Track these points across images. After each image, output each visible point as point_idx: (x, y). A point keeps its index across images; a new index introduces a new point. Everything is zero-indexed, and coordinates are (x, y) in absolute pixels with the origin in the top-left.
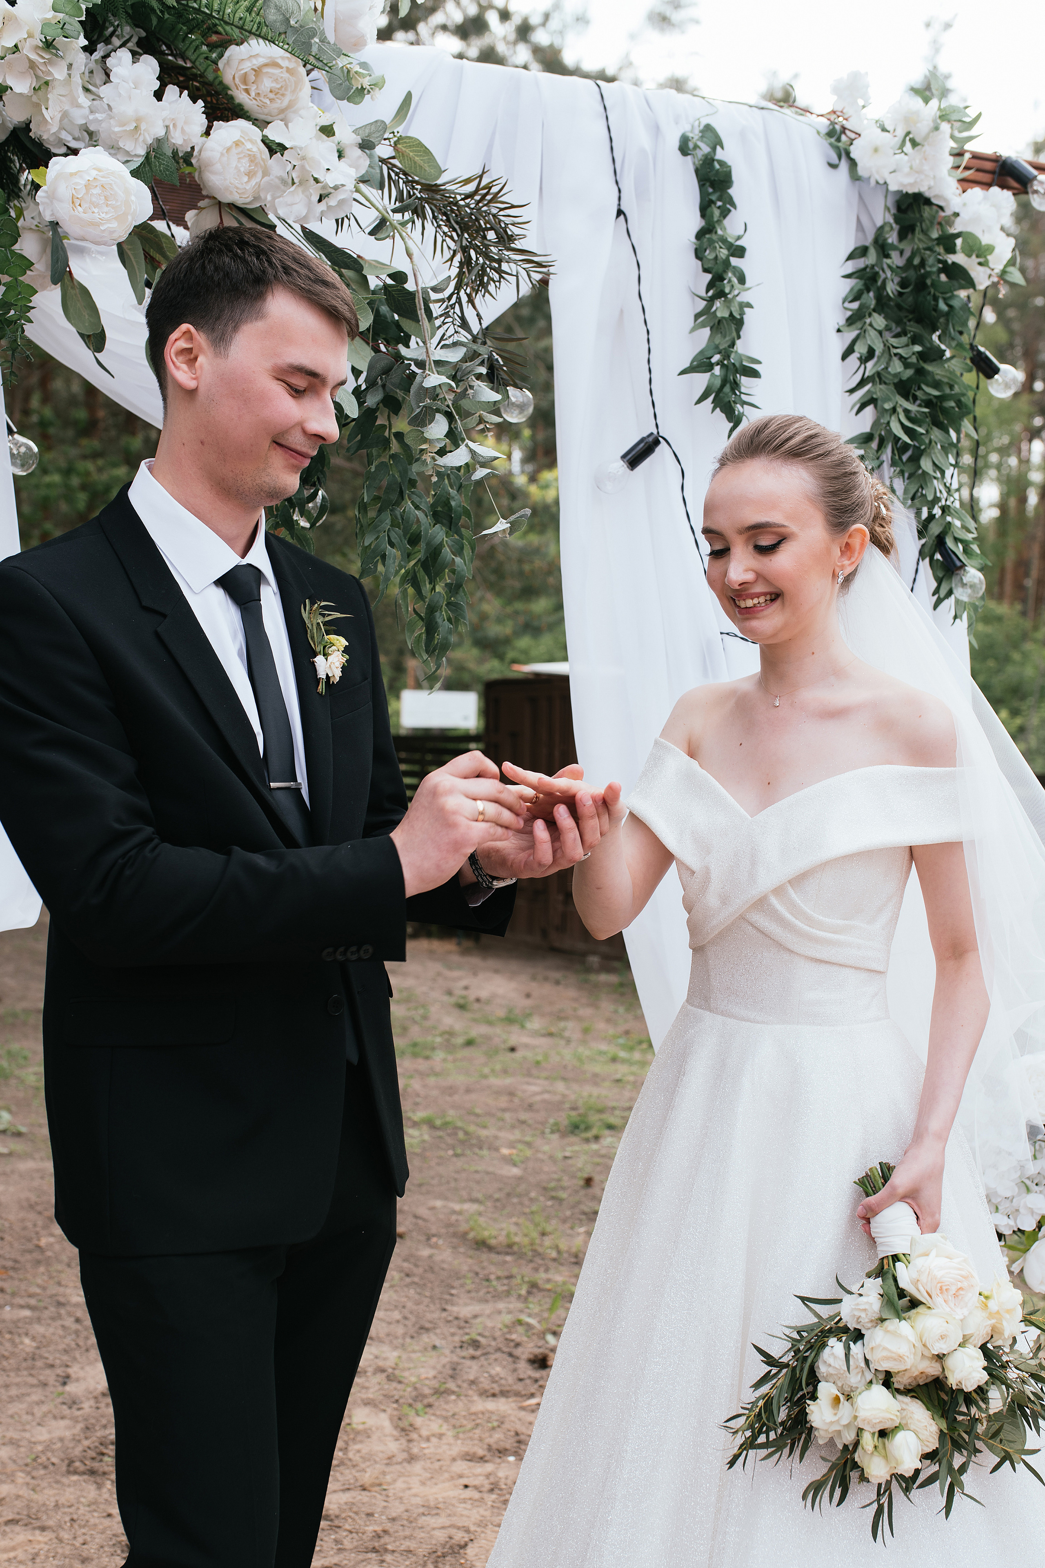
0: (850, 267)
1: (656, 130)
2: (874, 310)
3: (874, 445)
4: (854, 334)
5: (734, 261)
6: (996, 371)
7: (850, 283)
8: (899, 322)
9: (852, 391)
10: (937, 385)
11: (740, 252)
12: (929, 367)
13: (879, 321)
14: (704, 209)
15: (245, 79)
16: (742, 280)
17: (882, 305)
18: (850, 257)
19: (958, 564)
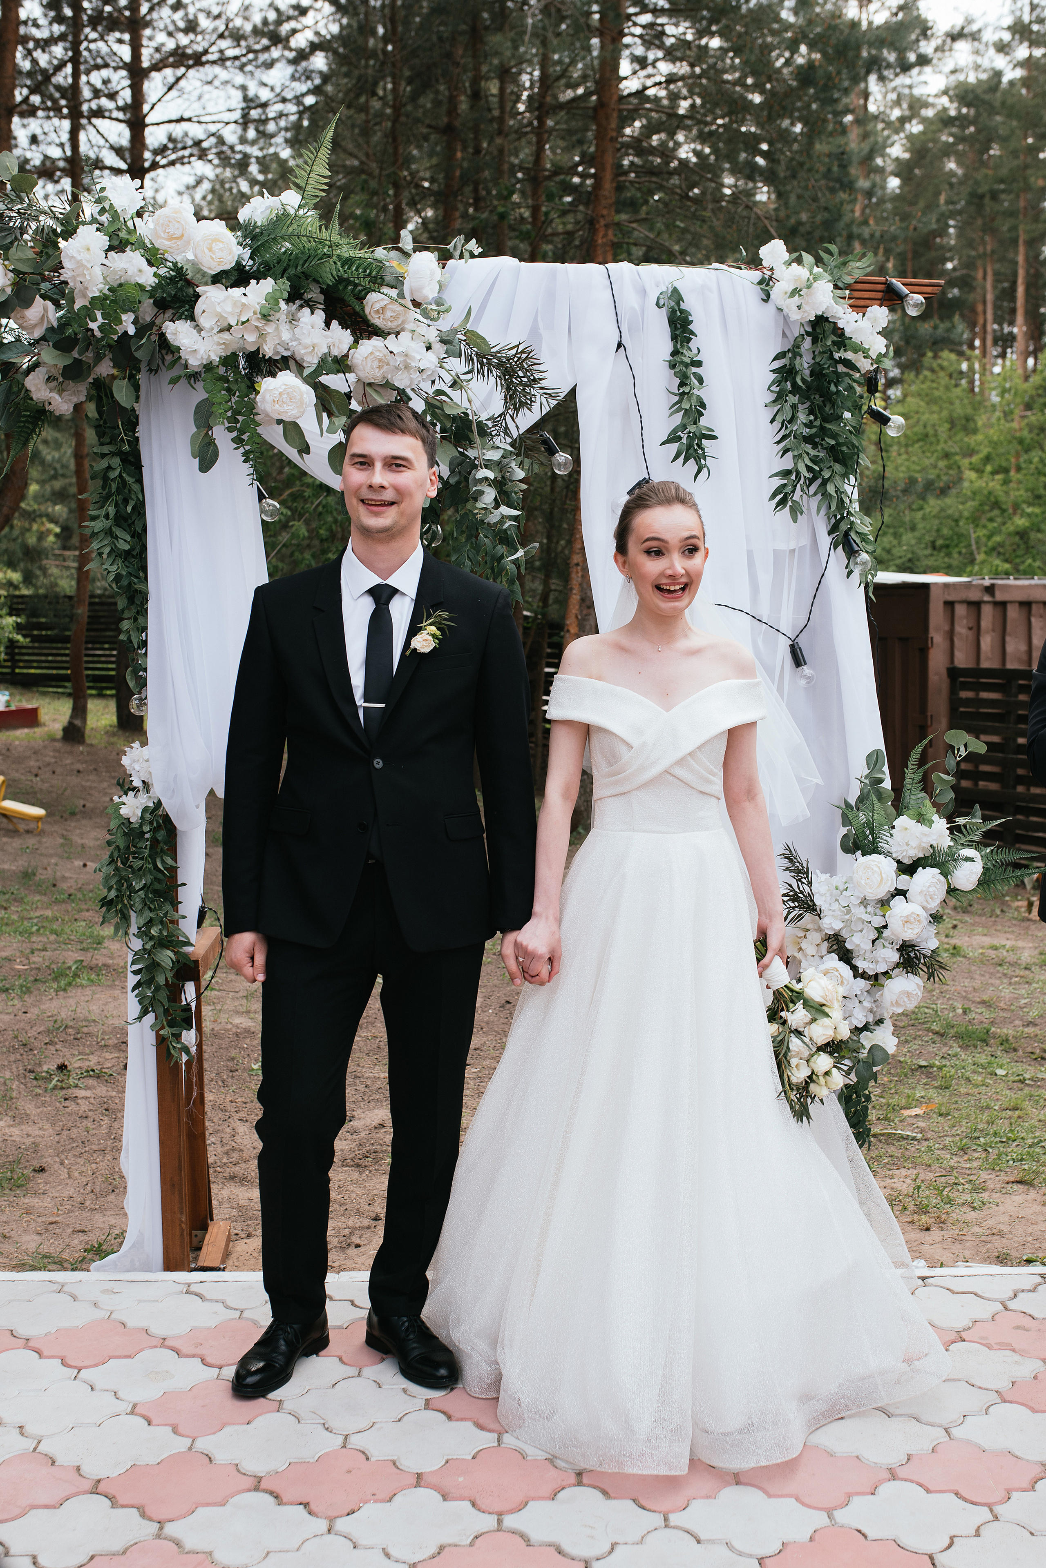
0: (777, 364)
1: (644, 292)
2: (790, 392)
3: (793, 477)
4: (776, 409)
5: (694, 370)
6: (888, 419)
7: (773, 376)
8: (808, 398)
9: (778, 442)
10: (834, 436)
11: (699, 364)
12: (828, 426)
13: (793, 399)
14: (674, 338)
15: (377, 311)
16: (701, 381)
17: (795, 389)
18: (775, 359)
19: (856, 548)
